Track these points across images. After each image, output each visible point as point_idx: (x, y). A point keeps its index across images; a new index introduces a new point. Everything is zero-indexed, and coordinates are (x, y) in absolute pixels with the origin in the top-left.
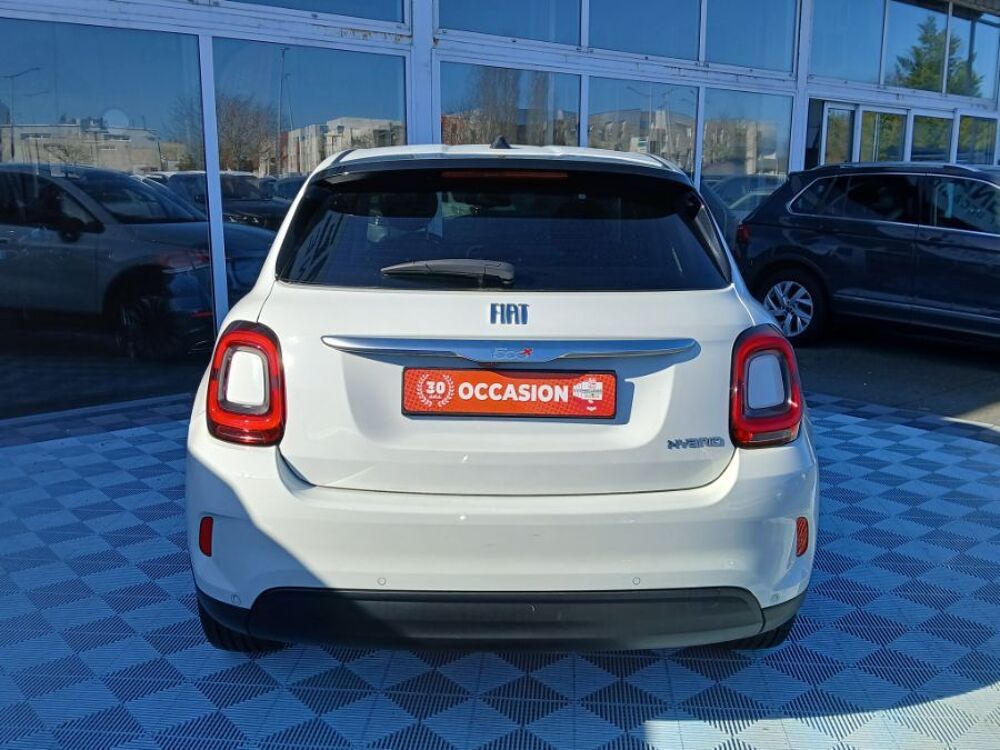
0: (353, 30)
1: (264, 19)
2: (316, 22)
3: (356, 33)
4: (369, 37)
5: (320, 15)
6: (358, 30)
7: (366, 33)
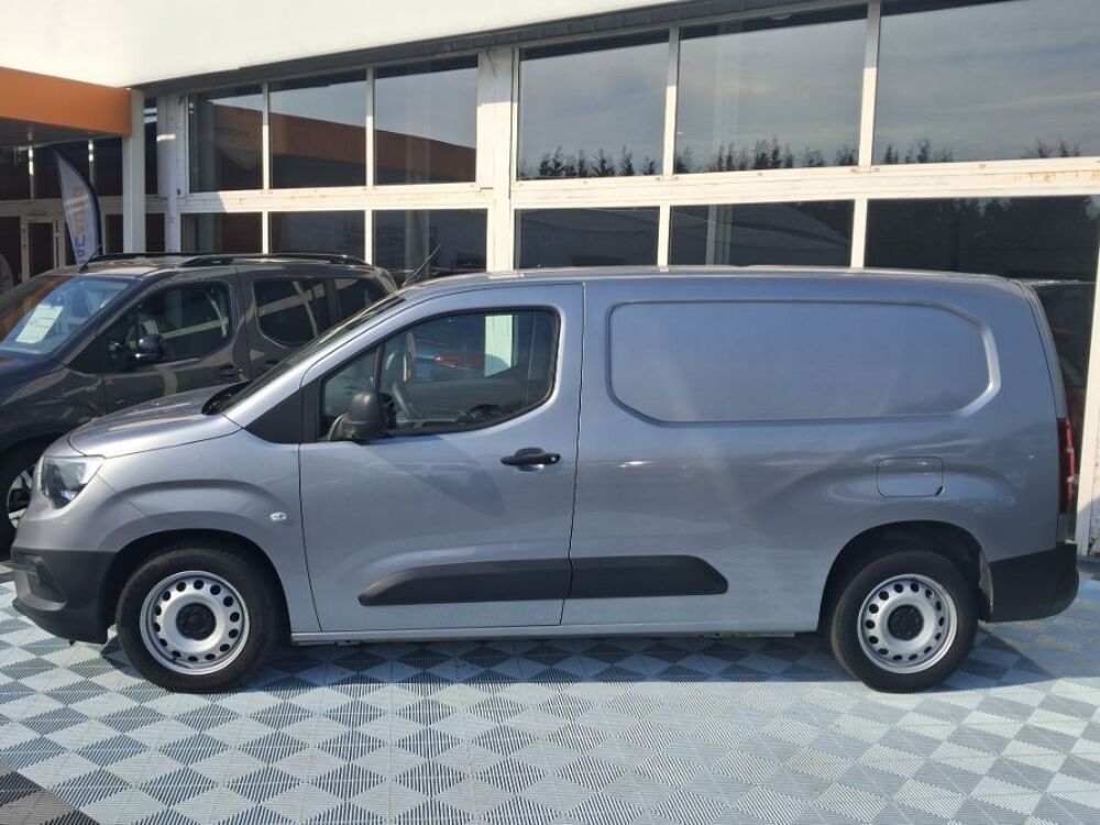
0: (1031, 174)
1: (923, 176)
2: (985, 171)
3: (1034, 176)
4: (1052, 179)
5: (988, 163)
6: (1037, 173)
7: (1047, 176)
